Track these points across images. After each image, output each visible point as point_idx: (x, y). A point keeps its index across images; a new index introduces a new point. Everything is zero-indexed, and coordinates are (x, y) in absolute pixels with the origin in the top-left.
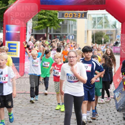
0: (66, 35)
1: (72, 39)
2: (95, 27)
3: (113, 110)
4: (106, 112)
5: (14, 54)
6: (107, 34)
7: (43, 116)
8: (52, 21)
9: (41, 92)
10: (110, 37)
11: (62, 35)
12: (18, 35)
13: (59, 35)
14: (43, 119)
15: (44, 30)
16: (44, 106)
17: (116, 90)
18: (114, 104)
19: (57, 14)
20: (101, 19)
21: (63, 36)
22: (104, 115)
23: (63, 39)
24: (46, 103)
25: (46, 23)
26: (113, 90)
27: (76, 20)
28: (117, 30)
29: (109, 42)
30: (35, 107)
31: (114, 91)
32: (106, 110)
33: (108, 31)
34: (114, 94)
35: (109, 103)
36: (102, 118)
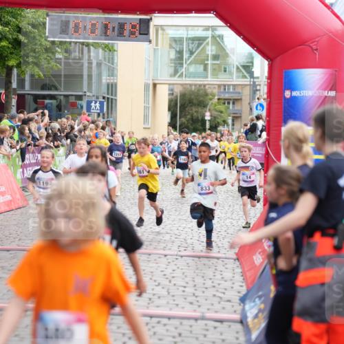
0: (80, 98)
1: (99, 111)
2: (179, 74)
6: (222, 96)
10: (231, 105)
11: (62, 98)
13: (52, 97)
17: (249, 291)
20: (200, 44)
21: (67, 101)
23: (65, 112)
25: (5, 54)
26: (239, 292)
27: (113, 44)
28: (254, 82)
29: (228, 125)
31: (241, 295)
33: (225, 86)
34: (241, 307)
35: (224, 340)
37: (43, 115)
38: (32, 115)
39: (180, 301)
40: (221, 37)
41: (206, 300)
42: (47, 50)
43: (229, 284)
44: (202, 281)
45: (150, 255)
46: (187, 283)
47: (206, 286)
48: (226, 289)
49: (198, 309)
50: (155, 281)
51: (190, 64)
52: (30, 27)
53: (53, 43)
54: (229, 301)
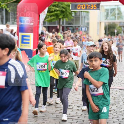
0: (79, 27)
1: (84, 30)
2: (107, 19)
4: (119, 103)
5: (27, 46)
7: (57, 107)
8: (65, 13)
10: (123, 28)
14: (56, 110)
15: (56, 22)
19: (69, 6)
20: (113, 11)
21: (75, 28)
22: (117, 107)
23: (75, 31)
25: (59, 15)
27: (88, 11)
29: (122, 33)
32: (119, 101)
33: (121, 22)
35: (122, 95)
36: (115, 109)
38: (66, 32)
40: (120, 8)
41: (117, 83)
47: (116, 79)
48: (122, 80)
49: (115, 86)
51: (111, 16)
53: (72, 11)
54: (123, 84)
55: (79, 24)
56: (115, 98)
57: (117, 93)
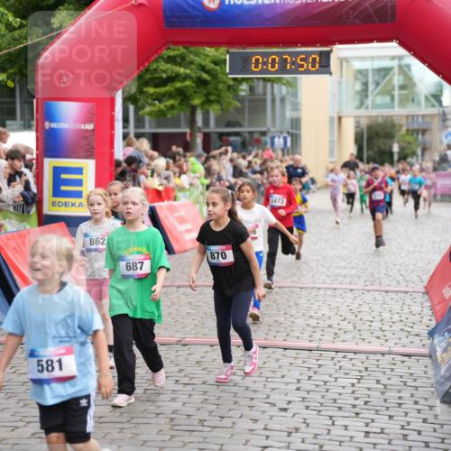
0: (264, 134)
1: (282, 146)
2: (363, 107)
3: (426, 399)
4: (400, 405)
5: (73, 205)
6: (411, 127)
7: (175, 422)
8: (211, 87)
9: (171, 337)
10: (420, 137)
11: (247, 135)
12: (86, 138)
13: (237, 134)
14: (174, 433)
15: (182, 117)
16: (180, 387)
17: (437, 325)
18: (428, 378)
20: (386, 75)
21: (252, 138)
22: (391, 417)
23: (251, 148)
24: (185, 376)
25: (188, 94)
26: (428, 326)
28: (444, 112)
29: (417, 156)
30: (148, 392)
31: (430, 329)
32: (400, 398)
33: (413, 116)
34: (430, 341)
35: (411, 374)
36: (383, 426)
37: (226, 152)
38: (216, 152)
39: (366, 335)
40: (408, 66)
41: (394, 334)
42: (229, 87)
43: (417, 318)
44: (389, 315)
45: (335, 289)
46: (374, 317)
47: (393, 320)
48: (414, 323)
49: (386, 344)
50: (341, 316)
51: (378, 94)
52: (212, 65)
53: (235, 79)
54: (417, 335)
55: (265, 124)
56: (385, 386)
57: (392, 370)
